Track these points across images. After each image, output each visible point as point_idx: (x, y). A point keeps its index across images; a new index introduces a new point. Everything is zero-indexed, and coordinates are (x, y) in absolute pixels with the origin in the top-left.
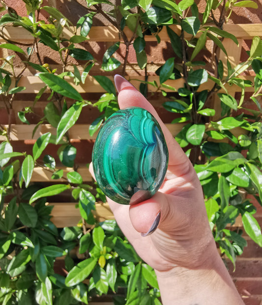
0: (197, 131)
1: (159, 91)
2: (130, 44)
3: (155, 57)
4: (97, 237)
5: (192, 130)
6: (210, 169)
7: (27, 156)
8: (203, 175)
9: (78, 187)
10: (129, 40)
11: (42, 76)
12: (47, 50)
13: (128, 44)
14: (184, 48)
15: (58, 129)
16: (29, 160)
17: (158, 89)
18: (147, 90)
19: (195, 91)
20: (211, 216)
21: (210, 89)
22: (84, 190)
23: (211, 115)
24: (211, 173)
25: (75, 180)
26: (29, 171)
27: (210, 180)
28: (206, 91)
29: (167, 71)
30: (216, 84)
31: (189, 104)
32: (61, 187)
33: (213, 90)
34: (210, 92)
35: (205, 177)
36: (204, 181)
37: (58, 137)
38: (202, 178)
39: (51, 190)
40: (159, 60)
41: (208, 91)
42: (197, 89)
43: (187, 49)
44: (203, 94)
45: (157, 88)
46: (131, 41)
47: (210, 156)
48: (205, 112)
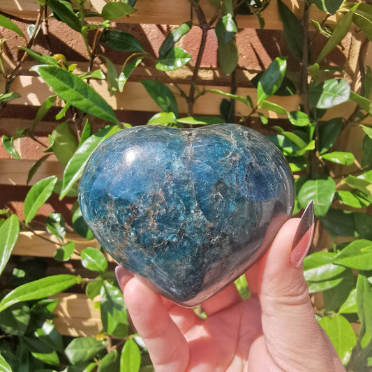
0: (319, 190)
1: (255, 115)
2: (210, 29)
3: (248, 58)
4: (128, 362)
5: (310, 188)
6: (339, 262)
7: (10, 216)
8: (327, 272)
9: (99, 278)
10: (208, 21)
11: (43, 71)
13: (205, 27)
14: (306, 41)
15: (65, 172)
16: (11, 225)
17: (254, 111)
18: (233, 111)
19: (319, 120)
20: (343, 356)
21: (347, 118)
22: (108, 285)
23: (346, 162)
24: (342, 269)
25: (94, 265)
26: (6, 246)
28: (338, 120)
29: (272, 79)
30: (358, 108)
31: (307, 141)
32: (63, 281)
33: (351, 119)
34: (347, 122)
35: (331, 276)
36: (327, 283)
37: (65, 187)
38: (325, 278)
39: (43, 287)
40: (254, 64)
41: (344, 121)
42: (322, 116)
43: (311, 43)
44: (332, 126)
45: (251, 110)
46: (211, 23)
47: (337, 235)
48: (336, 157)
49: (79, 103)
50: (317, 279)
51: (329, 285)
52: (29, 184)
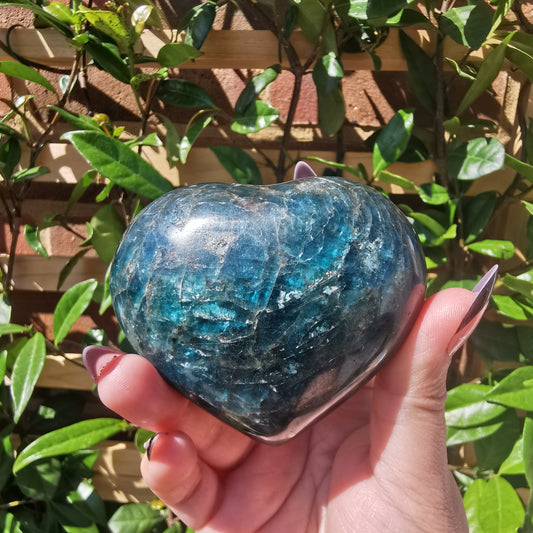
2: (306, 73)
3: (361, 110)
6: (496, 399)
7: (34, 334)
8: (478, 413)
10: (303, 62)
12: (113, 87)
13: (299, 71)
16: (35, 347)
17: (369, 185)
19: (462, 195)
21: (502, 191)
24: (501, 410)
26: (28, 378)
27: (495, 428)
28: (490, 195)
29: (393, 140)
30: (518, 177)
31: (446, 227)
33: (509, 193)
34: (502, 197)
35: (484, 419)
36: (480, 429)
38: (475, 422)
39: (75, 436)
40: (370, 117)
41: (498, 196)
42: (466, 190)
43: (448, 89)
44: (482, 203)
46: (307, 66)
47: (492, 359)
48: (487, 248)
49: (126, 180)
50: (465, 424)
51: (481, 433)
52: (61, 290)
